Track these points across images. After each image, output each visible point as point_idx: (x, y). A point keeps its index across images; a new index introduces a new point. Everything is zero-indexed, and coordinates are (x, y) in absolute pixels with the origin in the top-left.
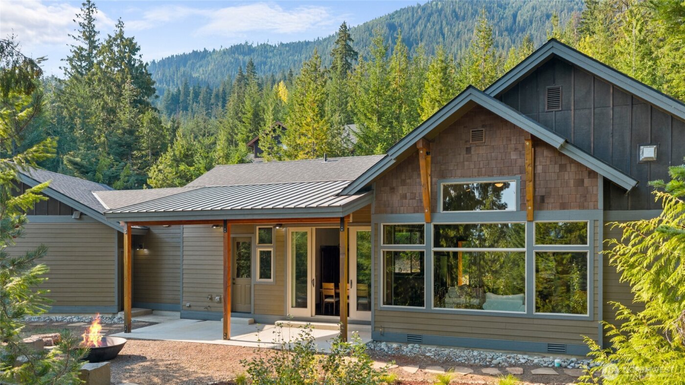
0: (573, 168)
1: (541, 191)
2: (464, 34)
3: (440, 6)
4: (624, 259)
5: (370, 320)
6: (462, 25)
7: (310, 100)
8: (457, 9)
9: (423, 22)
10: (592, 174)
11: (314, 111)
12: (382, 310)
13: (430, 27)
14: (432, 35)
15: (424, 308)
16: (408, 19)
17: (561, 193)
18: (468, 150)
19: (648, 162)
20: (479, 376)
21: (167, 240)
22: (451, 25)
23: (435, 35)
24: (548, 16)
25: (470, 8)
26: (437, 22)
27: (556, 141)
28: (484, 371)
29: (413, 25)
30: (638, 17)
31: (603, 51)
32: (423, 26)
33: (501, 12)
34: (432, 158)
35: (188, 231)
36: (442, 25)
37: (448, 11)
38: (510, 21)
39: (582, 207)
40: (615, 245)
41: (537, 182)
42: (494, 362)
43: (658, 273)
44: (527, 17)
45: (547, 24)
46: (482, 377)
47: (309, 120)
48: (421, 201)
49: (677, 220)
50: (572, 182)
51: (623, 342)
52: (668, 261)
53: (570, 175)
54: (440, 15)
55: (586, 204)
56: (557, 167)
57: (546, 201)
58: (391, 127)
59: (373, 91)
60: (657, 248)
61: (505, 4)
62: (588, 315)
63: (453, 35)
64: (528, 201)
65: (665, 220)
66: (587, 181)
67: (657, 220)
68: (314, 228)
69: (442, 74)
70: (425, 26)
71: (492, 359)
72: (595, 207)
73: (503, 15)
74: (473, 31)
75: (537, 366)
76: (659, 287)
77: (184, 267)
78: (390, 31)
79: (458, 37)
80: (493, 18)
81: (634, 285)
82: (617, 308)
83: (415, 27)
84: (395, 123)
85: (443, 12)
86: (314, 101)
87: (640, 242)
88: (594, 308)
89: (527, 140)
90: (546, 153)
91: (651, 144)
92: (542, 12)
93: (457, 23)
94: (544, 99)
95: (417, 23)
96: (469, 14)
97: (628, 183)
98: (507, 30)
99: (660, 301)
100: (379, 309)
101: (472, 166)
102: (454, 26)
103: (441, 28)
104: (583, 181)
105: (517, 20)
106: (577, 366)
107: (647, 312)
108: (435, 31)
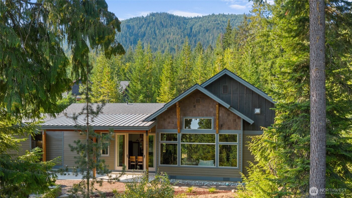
0: (233, 115)
1: (221, 123)
2: (167, 35)
3: (154, 19)
4: (252, 148)
5: (155, 171)
6: (166, 30)
7: (106, 71)
8: (163, 22)
9: (145, 26)
10: (239, 118)
11: (108, 77)
12: (160, 167)
13: (149, 29)
14: (150, 33)
15: (177, 165)
16: (137, 24)
17: (228, 124)
18: (195, 106)
19: (257, 114)
20: (201, 189)
21: (54, 137)
22: (160, 30)
23: (151, 34)
24: (207, 30)
25: (169, 22)
26: (153, 27)
27: (227, 106)
28: (203, 187)
29: (140, 27)
30: (251, 46)
31: (237, 62)
32: (145, 28)
33: (185, 26)
34: (180, 108)
35: (66, 133)
36: (155, 29)
37: (158, 22)
38: (189, 30)
39: (235, 129)
40: (249, 143)
41: (220, 119)
42: (205, 184)
43: (262, 152)
44: (197, 29)
45: (207, 34)
46: (202, 189)
47: (106, 81)
48: (176, 124)
49: (268, 136)
50: (232, 120)
51: (252, 173)
52: (265, 149)
53: (231, 118)
54: (154, 23)
55: (237, 128)
56: (227, 114)
57: (223, 126)
58: (147, 87)
59: (138, 70)
60: (262, 145)
61: (187, 22)
62: (237, 167)
63: (161, 35)
64: (217, 126)
65: (264, 136)
66: (237, 120)
67: (262, 136)
68: (128, 134)
69: (171, 66)
70: (147, 29)
71: (204, 183)
72: (240, 129)
73: (185, 28)
74: (171, 34)
75: (220, 185)
76: (262, 156)
77: (64, 149)
78: (128, 29)
79: (163, 36)
80: (181, 28)
81: (255, 156)
82: (250, 163)
83: (141, 28)
84: (148, 85)
85: (156, 22)
86: (108, 72)
87: (257, 143)
88: (239, 165)
89: (217, 105)
90: (223, 109)
91: (259, 108)
92: (204, 28)
93: (163, 29)
94: (222, 89)
95: (142, 26)
96: (169, 25)
97: (251, 122)
98: (187, 35)
99: (263, 161)
100: (159, 166)
101: (196, 112)
102: (161, 30)
103: (155, 30)
104: (236, 120)
105: (192, 31)
106: (234, 185)
107: (259, 164)
108: (152, 32)
